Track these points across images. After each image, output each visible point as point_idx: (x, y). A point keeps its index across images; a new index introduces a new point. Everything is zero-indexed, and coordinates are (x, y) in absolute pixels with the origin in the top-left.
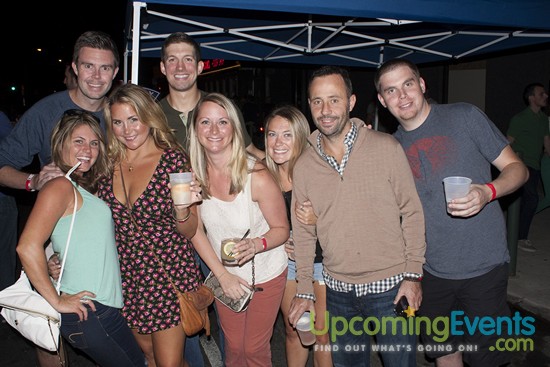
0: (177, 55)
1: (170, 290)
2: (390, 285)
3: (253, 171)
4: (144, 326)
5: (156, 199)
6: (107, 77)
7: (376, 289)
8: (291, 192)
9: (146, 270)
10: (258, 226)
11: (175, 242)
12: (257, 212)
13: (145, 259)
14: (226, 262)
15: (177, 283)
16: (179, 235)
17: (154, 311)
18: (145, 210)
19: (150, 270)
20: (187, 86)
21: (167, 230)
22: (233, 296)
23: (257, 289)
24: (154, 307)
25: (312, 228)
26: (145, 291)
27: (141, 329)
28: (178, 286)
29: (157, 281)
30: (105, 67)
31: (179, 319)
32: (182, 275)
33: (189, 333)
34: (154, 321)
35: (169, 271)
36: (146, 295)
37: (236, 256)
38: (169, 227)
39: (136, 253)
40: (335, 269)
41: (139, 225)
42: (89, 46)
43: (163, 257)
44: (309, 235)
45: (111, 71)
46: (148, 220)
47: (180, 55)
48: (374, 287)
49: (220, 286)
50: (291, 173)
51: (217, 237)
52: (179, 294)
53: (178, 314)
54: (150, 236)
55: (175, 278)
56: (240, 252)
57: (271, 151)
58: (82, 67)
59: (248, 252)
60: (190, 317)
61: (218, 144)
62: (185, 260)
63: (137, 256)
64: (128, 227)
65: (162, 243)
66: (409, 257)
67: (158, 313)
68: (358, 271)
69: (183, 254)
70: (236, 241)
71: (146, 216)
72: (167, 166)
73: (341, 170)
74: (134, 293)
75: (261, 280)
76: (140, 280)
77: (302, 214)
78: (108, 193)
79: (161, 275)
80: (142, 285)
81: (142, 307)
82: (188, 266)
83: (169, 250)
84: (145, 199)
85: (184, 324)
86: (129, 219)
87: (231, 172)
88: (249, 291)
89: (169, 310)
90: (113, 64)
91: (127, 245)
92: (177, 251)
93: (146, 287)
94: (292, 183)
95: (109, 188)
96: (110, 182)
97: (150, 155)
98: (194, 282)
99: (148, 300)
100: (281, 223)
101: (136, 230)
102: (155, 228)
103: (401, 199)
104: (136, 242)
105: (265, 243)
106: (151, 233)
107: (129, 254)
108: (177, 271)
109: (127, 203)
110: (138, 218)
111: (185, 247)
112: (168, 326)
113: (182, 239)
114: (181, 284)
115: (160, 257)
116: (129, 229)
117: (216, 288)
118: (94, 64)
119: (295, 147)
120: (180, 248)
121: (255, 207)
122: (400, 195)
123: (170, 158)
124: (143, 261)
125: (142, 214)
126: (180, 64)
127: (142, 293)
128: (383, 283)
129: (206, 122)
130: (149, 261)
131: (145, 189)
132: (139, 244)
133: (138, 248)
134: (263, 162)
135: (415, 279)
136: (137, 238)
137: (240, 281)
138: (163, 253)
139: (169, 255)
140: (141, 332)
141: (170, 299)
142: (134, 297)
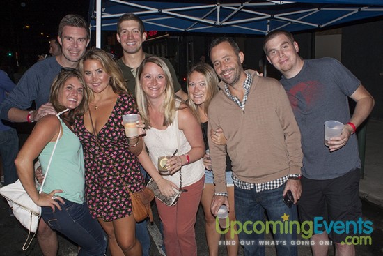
0: (128, 29)
1: (124, 191)
2: (280, 183)
3: (179, 109)
4: (107, 216)
5: (115, 128)
6: (82, 46)
7: (270, 187)
8: (207, 122)
9: (108, 178)
10: (183, 147)
11: (127, 158)
12: (182, 137)
13: (107, 170)
14: (162, 172)
15: (129, 186)
16: (129, 153)
17: (114, 205)
18: (107, 136)
19: (110, 178)
20: (135, 50)
21: (121, 150)
22: (167, 195)
23: (183, 190)
24: (114, 203)
25: (223, 147)
26: (107, 192)
27: (105, 218)
28: (130, 188)
29: (115, 185)
30: (81, 39)
31: (131, 211)
32: (132, 180)
33: (138, 220)
34: (114, 213)
35: (124, 178)
36: (108, 194)
37: (168, 168)
38: (123, 148)
39: (101, 166)
40: (241, 174)
41: (103, 147)
42: (69, 25)
43: (119, 168)
44: (221, 152)
45: (85, 42)
46: (109, 143)
47: (130, 29)
48: (268, 185)
49: (158, 188)
50: (206, 110)
51: (155, 155)
52: (131, 194)
53: (130, 207)
54: (110, 154)
55: (127, 183)
56: (171, 166)
57: (192, 95)
58: (65, 39)
59: (176, 165)
60: (139, 209)
61: (156, 92)
62: (134, 170)
63: (101, 168)
64: (95, 148)
65: (118, 159)
66: (291, 163)
67: (116, 207)
68: (258, 175)
69: (132, 166)
70: (168, 157)
71: (108, 140)
72: (122, 106)
73: (243, 106)
74: (100, 193)
75: (186, 184)
76: (104, 184)
77: (216, 138)
78: (81, 125)
79: (118, 181)
80: (105, 188)
81: (106, 203)
82: (136, 174)
83: (123, 163)
84: (107, 129)
85: (134, 214)
86: (96, 143)
87: (164, 110)
88: (178, 192)
89: (124, 205)
90: (86, 37)
91: (94, 161)
92: (128, 164)
93: (107, 189)
94: (208, 117)
95: (81, 122)
96: (82, 118)
97: (109, 99)
98: (141, 185)
99: (109, 198)
100: (200, 144)
101: (100, 150)
102: (113, 149)
103: (284, 123)
104: (100, 159)
105: (188, 158)
106: (110, 152)
107: (96, 167)
108: (129, 178)
109: (94, 132)
110: (102, 142)
111: (134, 161)
112: (123, 215)
113: (131, 156)
114: (132, 187)
115: (117, 169)
116: (96, 150)
117: (155, 189)
118: (72, 37)
119: (208, 92)
120: (130, 162)
121: (181, 133)
122: (284, 120)
123: (124, 100)
124: (105, 172)
125: (105, 139)
126: (130, 35)
127: (105, 193)
128: (275, 182)
129: (148, 77)
130: (109, 171)
131: (106, 122)
132: (103, 160)
133: (102, 162)
134: (186, 103)
135: (296, 178)
136: (101, 156)
137: (171, 185)
138: (119, 166)
139: (123, 167)
140: (105, 220)
141: (124, 197)
142: (101, 196)
